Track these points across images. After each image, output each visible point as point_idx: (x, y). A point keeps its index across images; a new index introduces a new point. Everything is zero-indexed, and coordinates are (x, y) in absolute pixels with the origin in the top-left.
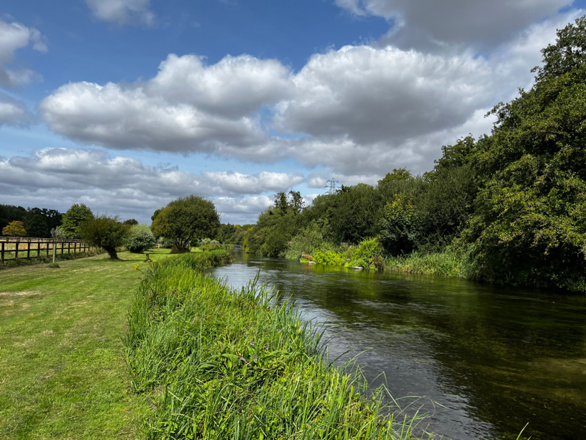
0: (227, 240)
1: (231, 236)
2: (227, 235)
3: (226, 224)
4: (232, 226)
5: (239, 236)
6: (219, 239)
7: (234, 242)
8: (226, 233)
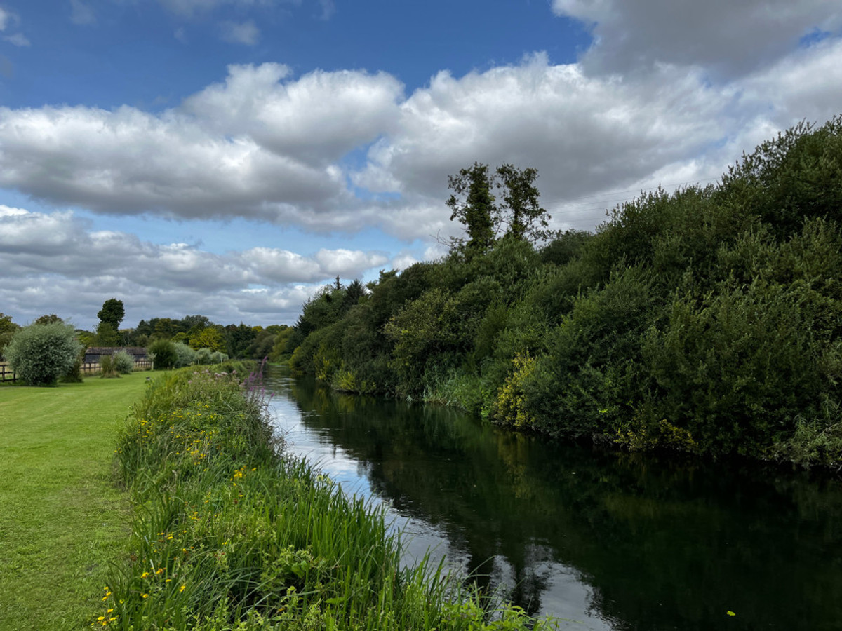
0: (241, 352)
1: (248, 344)
2: (240, 343)
3: (238, 325)
4: (247, 328)
5: (263, 344)
6: (226, 351)
7: (254, 355)
8: (238, 340)
